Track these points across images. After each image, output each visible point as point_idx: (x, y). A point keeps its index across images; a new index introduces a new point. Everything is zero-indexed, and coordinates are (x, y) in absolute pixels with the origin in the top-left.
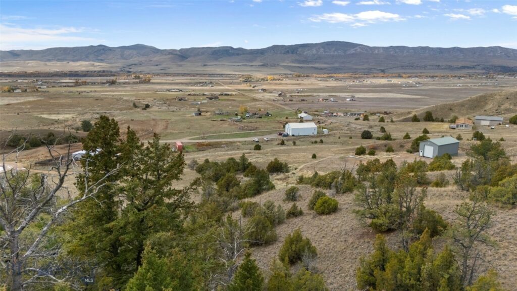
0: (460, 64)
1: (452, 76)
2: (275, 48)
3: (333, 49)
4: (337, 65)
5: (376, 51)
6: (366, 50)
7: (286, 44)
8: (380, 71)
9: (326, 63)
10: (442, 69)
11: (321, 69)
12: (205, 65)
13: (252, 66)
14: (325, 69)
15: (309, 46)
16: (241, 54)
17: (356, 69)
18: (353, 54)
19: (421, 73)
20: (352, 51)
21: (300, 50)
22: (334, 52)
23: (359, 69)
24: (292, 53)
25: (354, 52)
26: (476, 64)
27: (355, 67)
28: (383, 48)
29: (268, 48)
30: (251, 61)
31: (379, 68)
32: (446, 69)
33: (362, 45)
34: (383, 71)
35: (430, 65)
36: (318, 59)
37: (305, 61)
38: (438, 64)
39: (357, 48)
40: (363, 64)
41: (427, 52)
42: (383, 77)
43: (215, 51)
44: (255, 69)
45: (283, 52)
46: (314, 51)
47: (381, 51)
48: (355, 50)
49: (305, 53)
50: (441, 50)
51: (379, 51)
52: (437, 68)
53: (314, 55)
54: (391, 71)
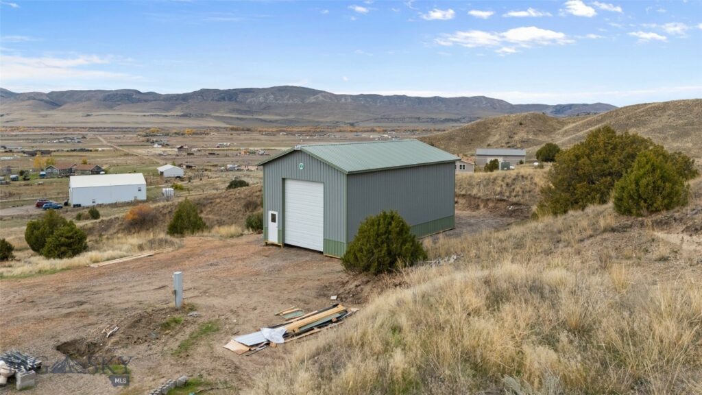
0: (443, 117)
2: (204, 94)
3: (287, 97)
4: (291, 117)
5: (343, 100)
6: (330, 98)
8: (348, 125)
9: (276, 114)
10: (424, 122)
11: (270, 121)
12: (88, 115)
13: (166, 116)
14: (276, 121)
15: (253, 92)
16: (151, 101)
17: (318, 122)
18: (313, 103)
19: (399, 127)
20: (312, 99)
21: (240, 96)
22: (289, 100)
23: (322, 122)
24: (230, 100)
25: (314, 100)
26: (460, 117)
27: (317, 120)
28: (351, 96)
29: (195, 93)
30: (167, 110)
31: (347, 122)
32: (427, 122)
33: (325, 92)
34: (352, 125)
35: (409, 118)
36: (267, 108)
37: (247, 111)
38: (418, 116)
39: (318, 95)
40: (327, 117)
41: (405, 101)
42: (351, 131)
43: (109, 96)
44: (171, 121)
45: (216, 98)
46: (261, 99)
47: (350, 100)
48: (316, 98)
49: (248, 101)
50: (420, 100)
51: (346, 100)
52: (417, 120)
53: (261, 104)
54: (362, 124)
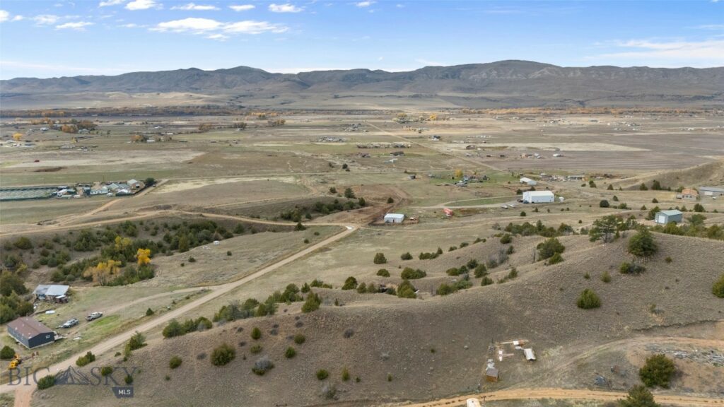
0: (693, 93)
1: (681, 112)
2: (428, 70)
3: (511, 72)
4: (516, 94)
5: (572, 74)
6: (557, 72)
7: (444, 65)
8: (578, 103)
9: (500, 92)
10: (669, 100)
11: (495, 101)
12: (336, 97)
13: (400, 97)
14: (501, 100)
15: (476, 68)
16: (382, 80)
17: (544, 100)
18: (539, 79)
19: (637, 106)
20: (537, 74)
21: (463, 73)
22: (511, 76)
23: (548, 101)
24: (453, 77)
25: (539, 75)
26: (715, 92)
27: (543, 97)
28: (581, 69)
29: (419, 71)
30: (397, 89)
31: (576, 100)
32: (672, 100)
33: (550, 65)
34: (582, 103)
35: (650, 95)
36: (488, 85)
37: (472, 89)
38: (660, 93)
39: (545, 70)
40: (554, 93)
41: (645, 74)
42: (583, 113)
43: (346, 76)
44: (406, 103)
45: (440, 76)
46: (484, 75)
47: (579, 73)
48: (542, 73)
49: (471, 78)
50: (665, 72)
51: (575, 74)
52: (659, 98)
53: (483, 80)
54: (594, 103)
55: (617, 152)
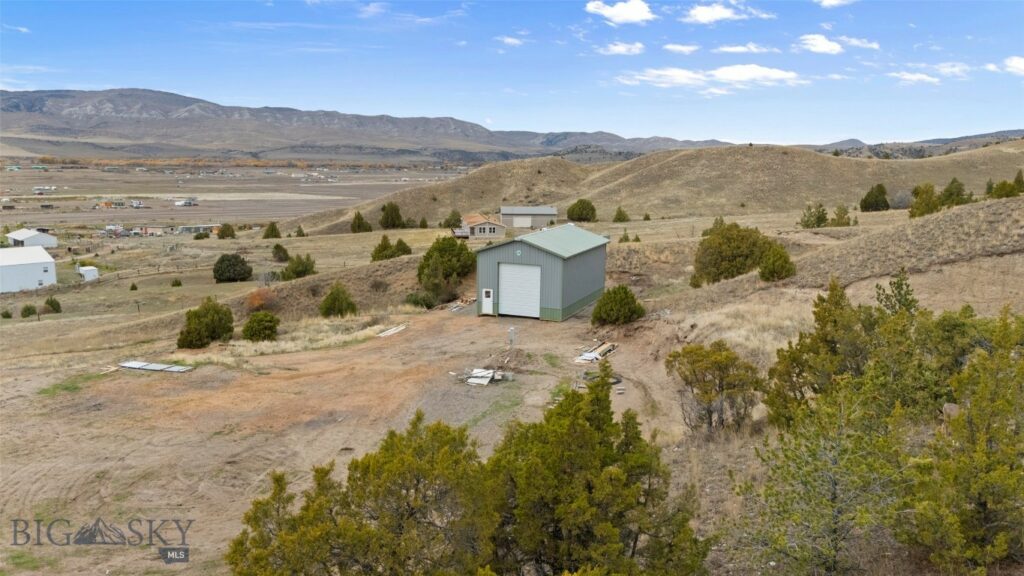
0: (397, 146)
1: (387, 167)
3: (138, 106)
4: (149, 141)
5: (237, 116)
6: (214, 112)
8: (249, 156)
9: (121, 136)
10: (368, 154)
11: (111, 148)
14: (122, 148)
17: (197, 150)
18: (186, 119)
19: (331, 160)
20: (183, 113)
21: (49, 102)
22: (141, 114)
23: (203, 151)
24: (29, 109)
25: (186, 114)
26: (420, 147)
28: (250, 110)
31: (245, 150)
32: (373, 153)
33: (202, 101)
34: (254, 156)
35: (345, 146)
36: (102, 126)
37: (66, 129)
38: (359, 144)
39: (193, 107)
40: (212, 142)
41: (336, 121)
42: (256, 166)
45: (4, 106)
46: (89, 109)
47: (247, 115)
48: (190, 111)
49: (65, 112)
50: (361, 120)
51: (241, 115)
52: (357, 151)
53: (89, 117)
54: (271, 156)
55: (303, 200)
